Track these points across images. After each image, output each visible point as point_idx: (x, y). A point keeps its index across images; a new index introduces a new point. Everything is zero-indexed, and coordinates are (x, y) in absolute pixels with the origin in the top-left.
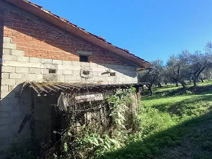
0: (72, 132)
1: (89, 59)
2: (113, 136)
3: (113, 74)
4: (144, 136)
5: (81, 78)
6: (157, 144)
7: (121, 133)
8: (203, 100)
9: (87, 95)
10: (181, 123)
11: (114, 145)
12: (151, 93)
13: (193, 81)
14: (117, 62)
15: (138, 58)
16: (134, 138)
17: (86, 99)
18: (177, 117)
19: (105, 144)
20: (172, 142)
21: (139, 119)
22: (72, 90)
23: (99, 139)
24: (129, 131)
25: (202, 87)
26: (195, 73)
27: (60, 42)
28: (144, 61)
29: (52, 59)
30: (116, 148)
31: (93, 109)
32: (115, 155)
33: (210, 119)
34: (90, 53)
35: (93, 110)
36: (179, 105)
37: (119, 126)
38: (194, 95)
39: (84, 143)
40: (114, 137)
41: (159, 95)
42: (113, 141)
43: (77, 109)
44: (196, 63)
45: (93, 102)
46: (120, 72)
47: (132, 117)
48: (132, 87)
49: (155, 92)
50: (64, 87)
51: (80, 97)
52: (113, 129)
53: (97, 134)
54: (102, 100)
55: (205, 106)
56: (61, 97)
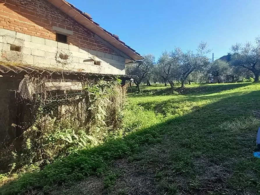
0: (39, 126)
1: (69, 40)
2: (90, 133)
3: (97, 63)
4: (125, 134)
5: (57, 62)
6: (138, 141)
7: (100, 129)
8: (188, 100)
9: (61, 83)
10: (164, 122)
11: (91, 142)
12: (139, 91)
13: (181, 82)
14: (103, 48)
15: (129, 47)
16: (114, 136)
17: (59, 87)
18: (161, 116)
19: (80, 141)
20: (153, 139)
21: (122, 116)
22: (41, 73)
23: (74, 135)
24: (110, 128)
25: (189, 89)
26: (184, 74)
27: (28, 9)
28: (134, 52)
29: (16, 32)
30: (93, 146)
31: (69, 99)
32: (91, 153)
33: (192, 118)
34: (71, 33)
35: (68, 101)
36: (165, 104)
37: (99, 121)
38: (180, 96)
39: (53, 140)
40: (92, 133)
41: (146, 93)
42: (90, 138)
43: (46, 98)
44: (187, 63)
45: (69, 91)
46: (106, 62)
47: (115, 113)
48: (117, 79)
49: (143, 90)
50: (30, 69)
51: (52, 83)
52: (91, 125)
53: (71, 130)
54: (81, 90)
55: (189, 106)
56: (25, 82)
